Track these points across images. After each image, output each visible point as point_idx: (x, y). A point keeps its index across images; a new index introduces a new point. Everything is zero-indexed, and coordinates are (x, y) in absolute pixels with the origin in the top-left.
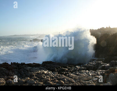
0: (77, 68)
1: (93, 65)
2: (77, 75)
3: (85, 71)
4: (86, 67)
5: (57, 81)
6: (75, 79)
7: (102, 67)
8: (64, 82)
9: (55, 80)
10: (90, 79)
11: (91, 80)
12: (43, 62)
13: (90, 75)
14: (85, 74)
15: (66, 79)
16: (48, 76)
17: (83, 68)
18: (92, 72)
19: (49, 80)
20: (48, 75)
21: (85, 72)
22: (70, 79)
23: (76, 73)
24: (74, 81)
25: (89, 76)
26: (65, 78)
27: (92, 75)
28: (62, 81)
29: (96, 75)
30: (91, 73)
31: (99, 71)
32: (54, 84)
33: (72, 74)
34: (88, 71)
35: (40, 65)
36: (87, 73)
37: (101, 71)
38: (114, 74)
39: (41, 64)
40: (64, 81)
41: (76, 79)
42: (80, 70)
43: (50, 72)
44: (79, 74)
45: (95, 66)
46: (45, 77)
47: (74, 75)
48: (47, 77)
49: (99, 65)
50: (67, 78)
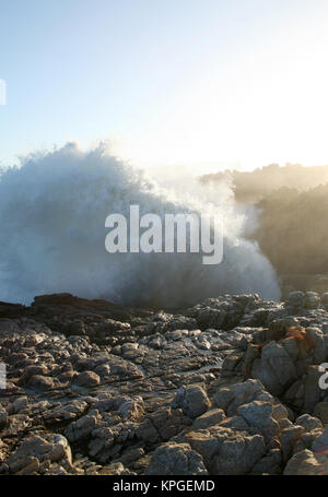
0: (160, 319)
1: (223, 307)
2: (157, 348)
3: (187, 332)
4: (196, 315)
5: (73, 373)
6: (145, 366)
7: (255, 315)
8: (98, 379)
9: (65, 369)
10: (204, 364)
11: (207, 368)
12: (36, 298)
13: (204, 348)
14: (189, 343)
15: (108, 367)
16: (47, 354)
17: (183, 319)
18: (215, 335)
19: (41, 372)
20: (48, 348)
21: (188, 336)
22: (124, 364)
23: (151, 339)
24: (139, 371)
25: (202, 352)
26: (106, 361)
27: (213, 349)
28: (93, 375)
29: (227, 348)
30: (209, 340)
31: (243, 332)
32: (62, 385)
33: (136, 346)
34: (199, 331)
35: (25, 308)
36: (194, 341)
37: (250, 332)
38: (283, 344)
39: (28, 305)
40: (101, 373)
41: (150, 364)
42: (172, 326)
43: (56, 339)
44: (165, 342)
45: (233, 312)
46: (34, 358)
47: (144, 350)
48: (42, 359)
49: (247, 309)
50: (115, 359)
